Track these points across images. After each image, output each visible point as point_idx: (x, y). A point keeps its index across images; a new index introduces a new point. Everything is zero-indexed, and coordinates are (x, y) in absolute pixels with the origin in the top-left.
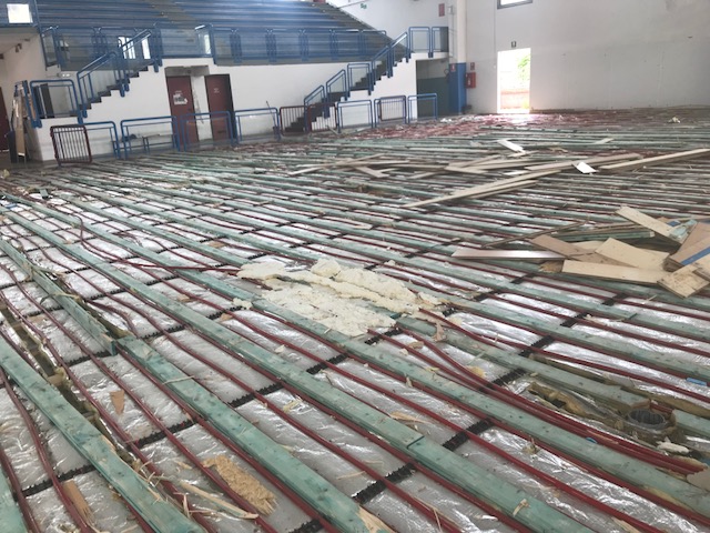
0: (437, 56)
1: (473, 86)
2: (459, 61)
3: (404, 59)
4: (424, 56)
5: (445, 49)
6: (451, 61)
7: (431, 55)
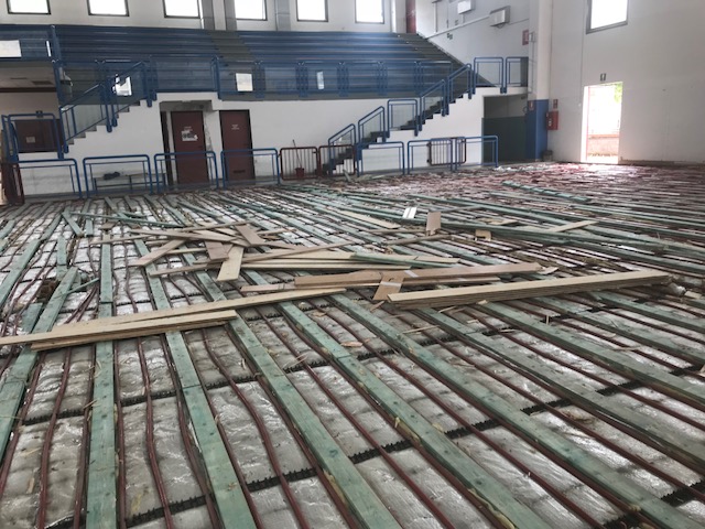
0: (512, 91)
1: (555, 127)
2: (539, 98)
3: (466, 95)
4: (495, 92)
5: (524, 84)
6: (530, 98)
7: (504, 90)
